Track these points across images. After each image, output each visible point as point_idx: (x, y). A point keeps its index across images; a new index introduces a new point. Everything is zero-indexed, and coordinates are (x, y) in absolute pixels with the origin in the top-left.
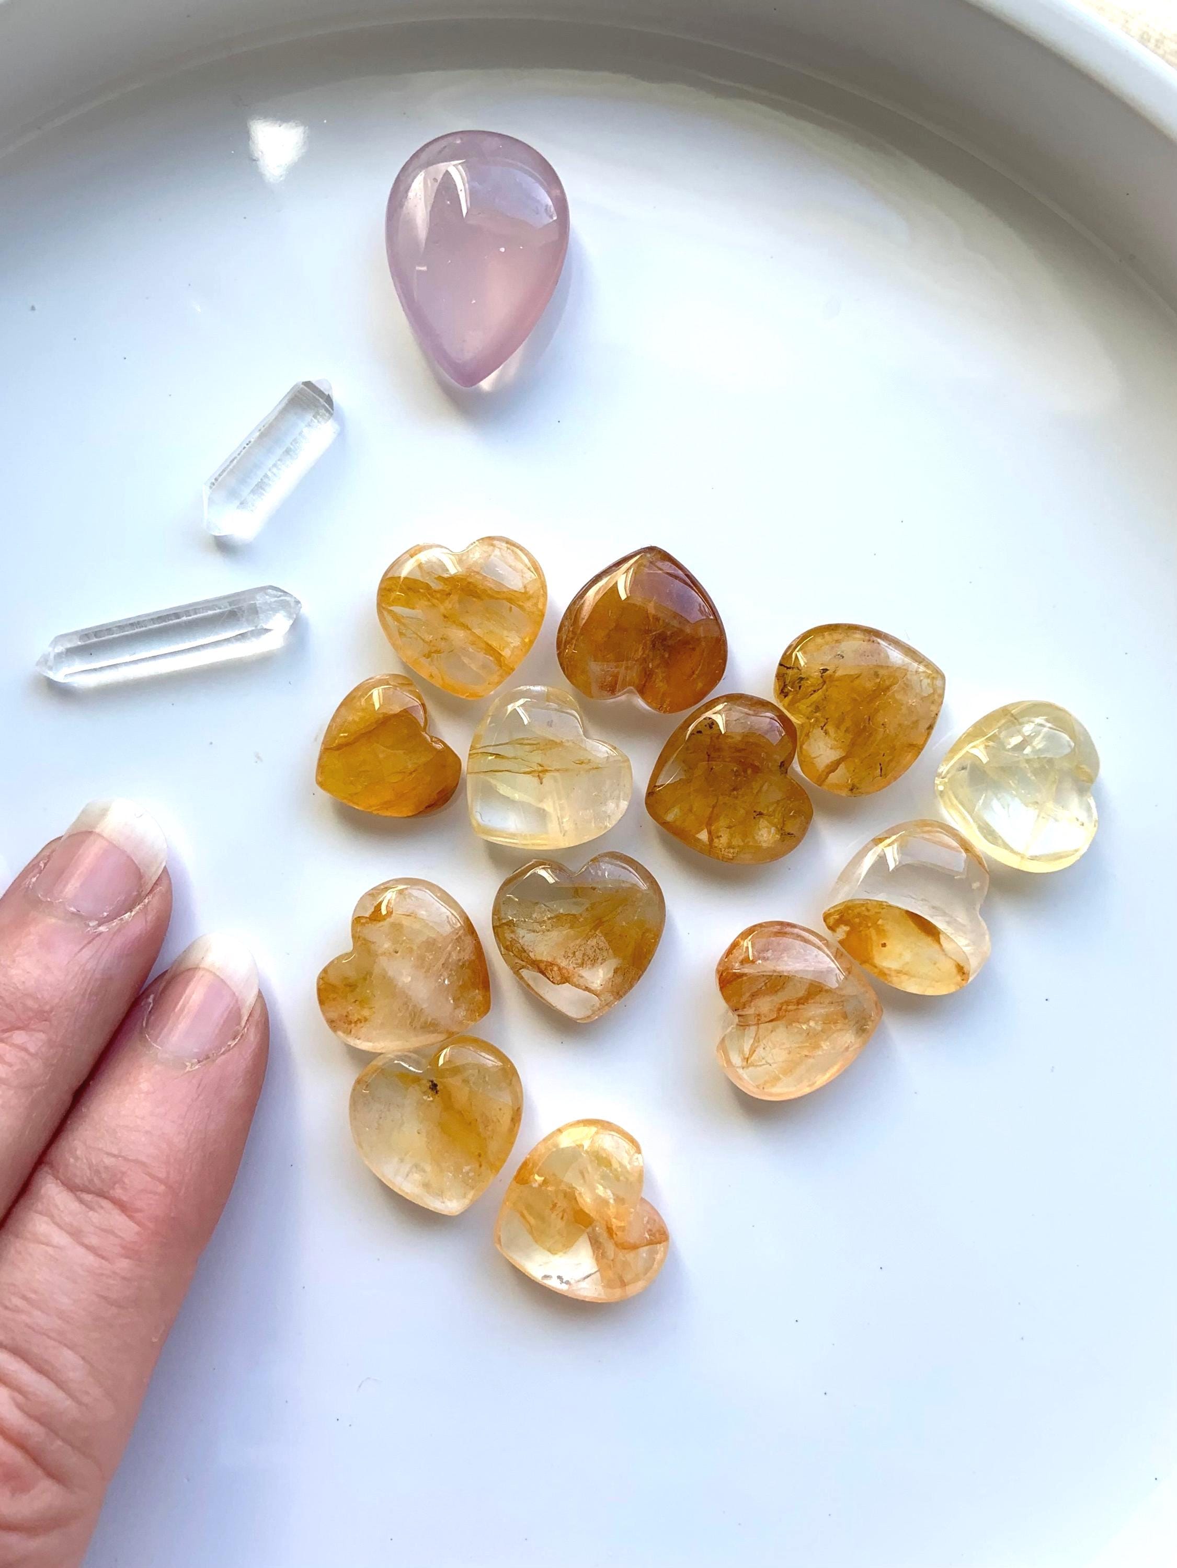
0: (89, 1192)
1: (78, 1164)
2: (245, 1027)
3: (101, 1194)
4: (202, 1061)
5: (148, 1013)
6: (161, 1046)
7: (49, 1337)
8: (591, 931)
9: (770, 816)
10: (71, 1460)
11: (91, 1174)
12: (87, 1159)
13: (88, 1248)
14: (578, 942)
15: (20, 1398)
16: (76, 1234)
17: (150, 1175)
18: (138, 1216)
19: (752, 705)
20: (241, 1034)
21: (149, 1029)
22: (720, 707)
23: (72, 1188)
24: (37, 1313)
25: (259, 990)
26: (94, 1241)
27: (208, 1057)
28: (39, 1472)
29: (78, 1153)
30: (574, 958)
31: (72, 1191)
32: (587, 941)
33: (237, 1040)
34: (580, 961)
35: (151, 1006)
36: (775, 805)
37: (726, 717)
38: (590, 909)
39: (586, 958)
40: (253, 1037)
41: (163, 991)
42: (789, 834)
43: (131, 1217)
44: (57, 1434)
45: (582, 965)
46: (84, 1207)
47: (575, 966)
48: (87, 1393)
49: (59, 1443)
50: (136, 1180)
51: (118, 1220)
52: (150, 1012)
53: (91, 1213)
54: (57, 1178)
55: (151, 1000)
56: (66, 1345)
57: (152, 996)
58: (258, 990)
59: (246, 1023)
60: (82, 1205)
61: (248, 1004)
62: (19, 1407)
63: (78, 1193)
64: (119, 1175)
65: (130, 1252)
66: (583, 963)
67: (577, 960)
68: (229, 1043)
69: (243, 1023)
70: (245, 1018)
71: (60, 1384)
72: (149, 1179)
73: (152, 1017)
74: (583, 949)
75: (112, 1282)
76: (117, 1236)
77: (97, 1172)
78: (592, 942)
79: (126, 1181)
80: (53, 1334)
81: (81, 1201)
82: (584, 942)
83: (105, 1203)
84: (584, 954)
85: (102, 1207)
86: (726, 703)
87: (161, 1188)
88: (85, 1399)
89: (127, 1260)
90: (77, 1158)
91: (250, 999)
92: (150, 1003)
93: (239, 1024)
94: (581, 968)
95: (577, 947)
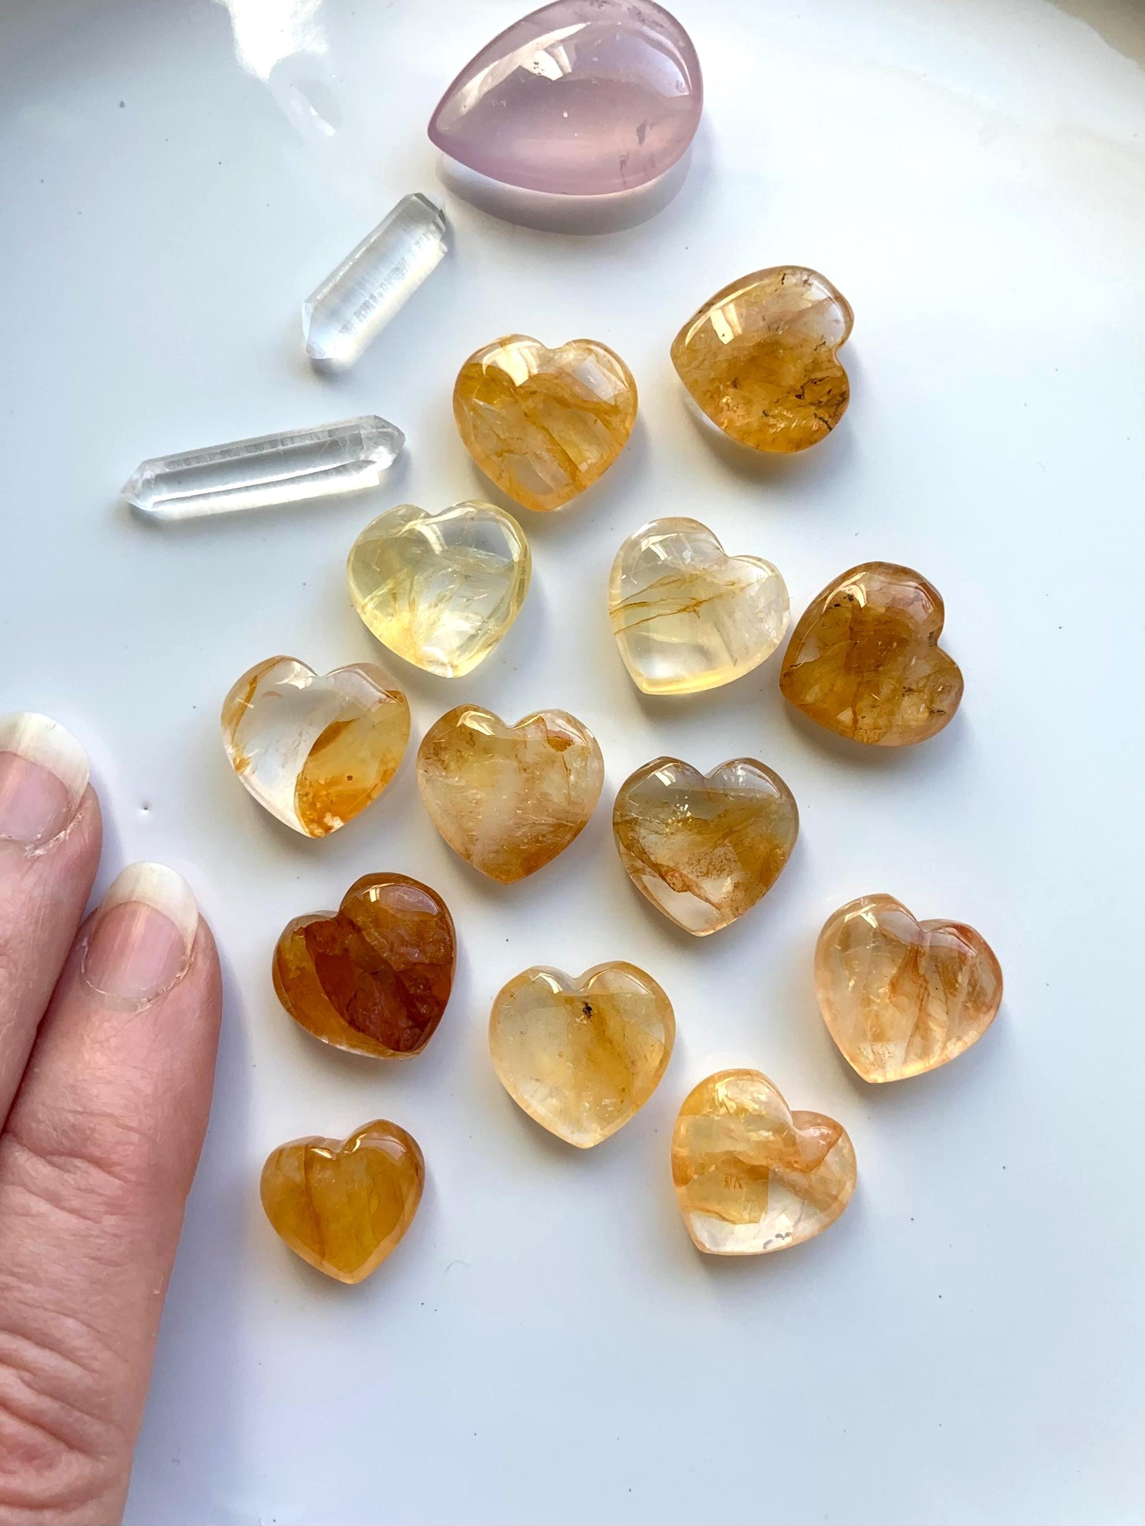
0: (61, 1154)
1: (41, 1127)
2: (191, 956)
3: (73, 1154)
4: (152, 1000)
5: (84, 957)
6: (105, 991)
7: (46, 1309)
8: (719, 840)
9: (920, 692)
10: (93, 1428)
11: (57, 1136)
12: (50, 1121)
13: (72, 1211)
14: (703, 849)
15: (27, 1376)
16: (55, 1199)
17: (118, 1125)
18: (117, 1169)
19: (894, 573)
20: (188, 964)
21: (89, 975)
22: (857, 577)
23: (42, 1152)
24: (29, 1287)
25: (199, 914)
26: (75, 1203)
27: (157, 995)
28: (62, 1446)
29: (40, 1115)
30: (698, 866)
31: (42, 1157)
32: (714, 850)
33: (185, 971)
34: (704, 870)
35: (87, 949)
36: (925, 680)
37: (866, 587)
38: (722, 816)
39: (711, 867)
40: (203, 964)
41: (97, 931)
42: (938, 711)
43: (110, 1173)
44: (73, 1406)
45: (707, 874)
46: (57, 1170)
47: (699, 874)
48: (96, 1358)
49: (77, 1414)
50: (108, 1133)
51: (97, 1177)
52: (87, 956)
53: (66, 1176)
54: (23, 1145)
55: (85, 943)
56: (66, 1315)
57: (86, 940)
58: (197, 914)
59: (192, 952)
60: (55, 1168)
61: (189, 931)
62: (29, 1385)
63: (48, 1157)
64: (88, 1132)
65: (115, 1207)
66: (708, 873)
67: (701, 868)
68: (178, 976)
69: (188, 952)
70: (190, 946)
71: (67, 1354)
72: (120, 1130)
73: (90, 962)
74: (709, 858)
75: (102, 1241)
76: (100, 1195)
77: (64, 1132)
78: (720, 851)
79: (96, 1136)
80: (51, 1307)
81: (54, 1165)
82: (710, 851)
83: (78, 1162)
84: (710, 863)
85: (77, 1167)
86: (864, 573)
87: (135, 1137)
88: (97, 1365)
89: (115, 1217)
90: (39, 1122)
91: (191, 924)
92: (85, 947)
93: (184, 953)
94: (705, 877)
95: (703, 855)
